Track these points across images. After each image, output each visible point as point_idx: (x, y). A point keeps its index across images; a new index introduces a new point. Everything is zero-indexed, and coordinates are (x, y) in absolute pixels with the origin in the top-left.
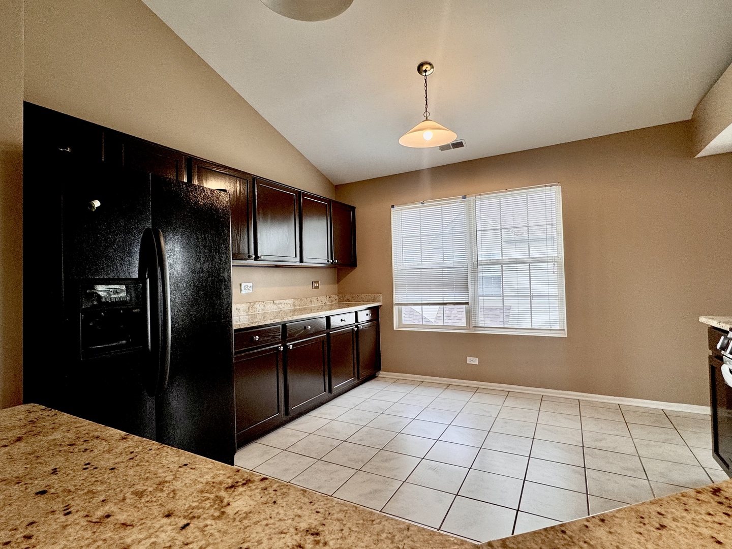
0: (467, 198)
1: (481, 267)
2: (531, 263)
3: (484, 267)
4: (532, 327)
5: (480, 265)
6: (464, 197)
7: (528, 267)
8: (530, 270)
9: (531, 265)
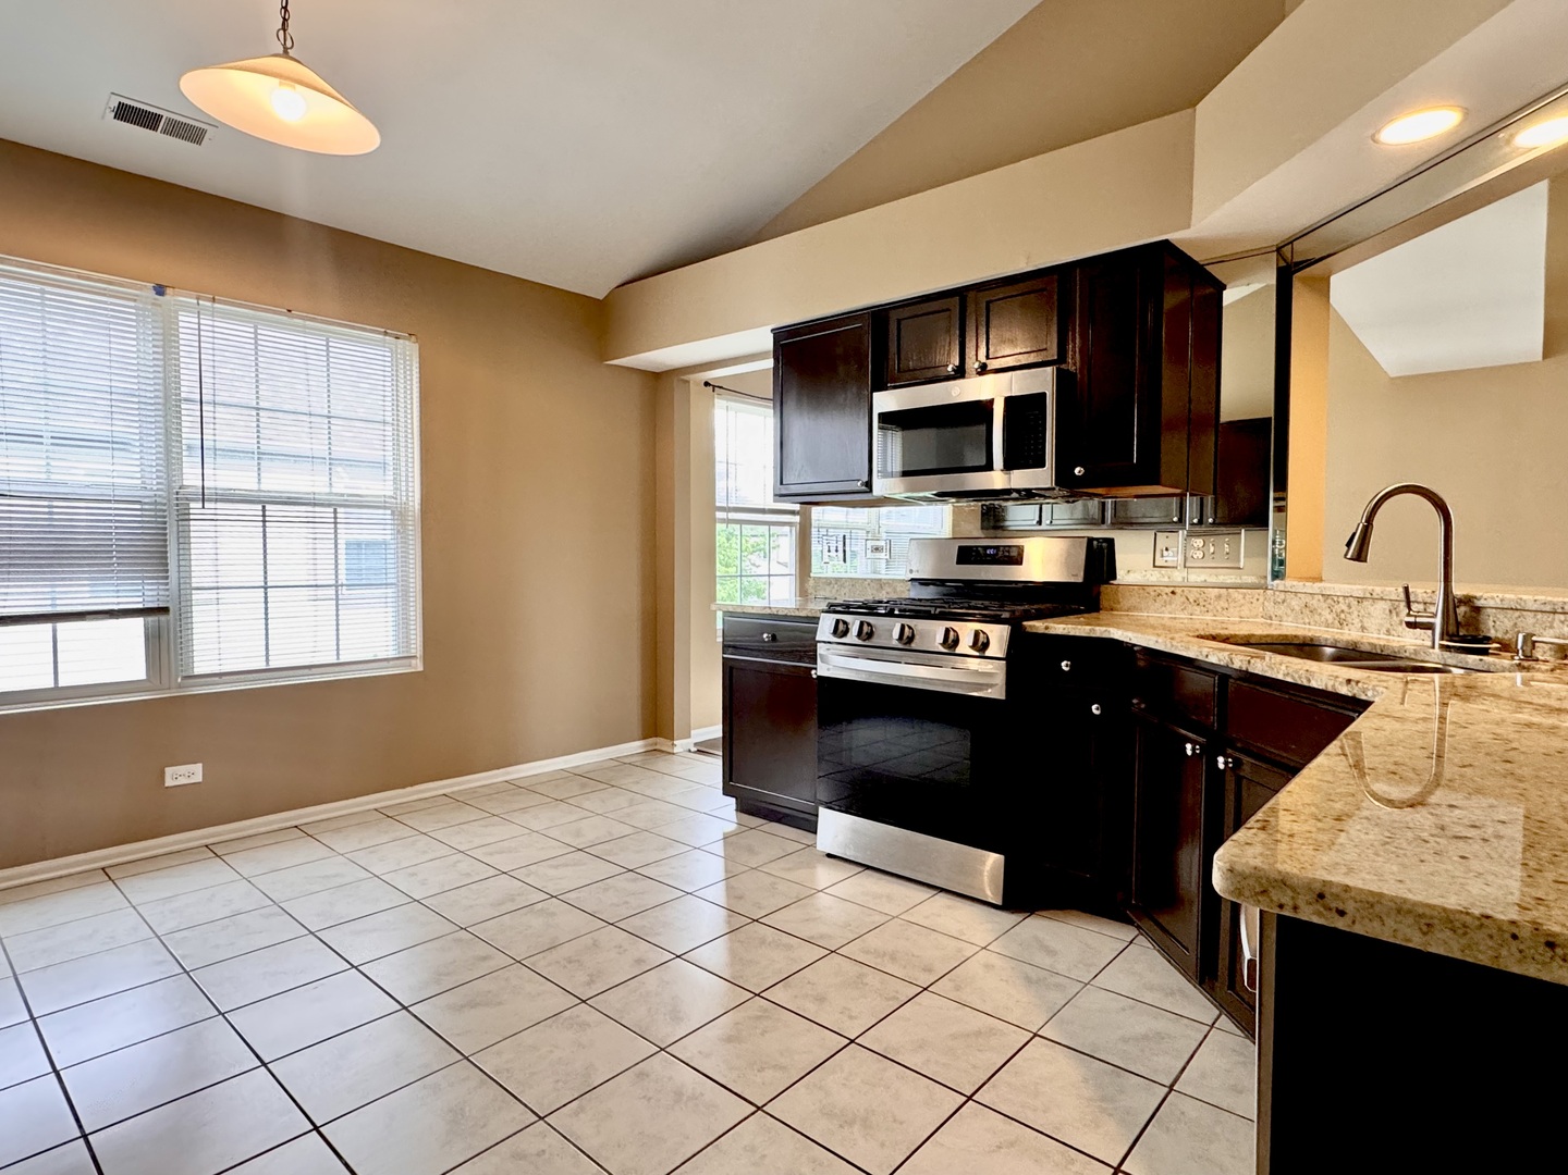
0: (167, 298)
1: (212, 505)
2: (341, 506)
3: (219, 505)
4: (338, 658)
5: (210, 500)
6: (160, 290)
7: (332, 515)
8: (335, 523)
9: (339, 510)
